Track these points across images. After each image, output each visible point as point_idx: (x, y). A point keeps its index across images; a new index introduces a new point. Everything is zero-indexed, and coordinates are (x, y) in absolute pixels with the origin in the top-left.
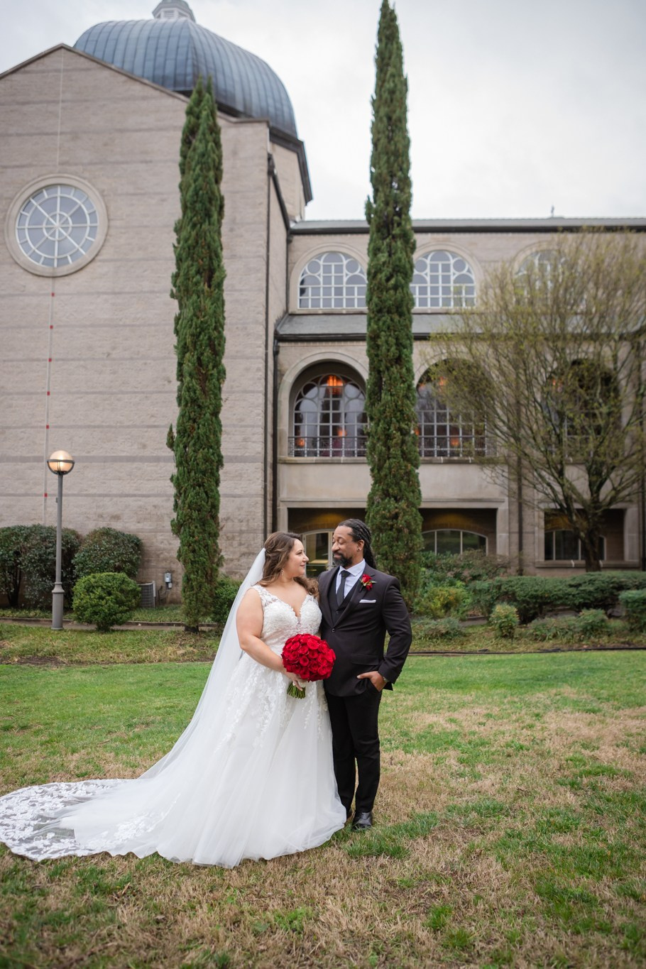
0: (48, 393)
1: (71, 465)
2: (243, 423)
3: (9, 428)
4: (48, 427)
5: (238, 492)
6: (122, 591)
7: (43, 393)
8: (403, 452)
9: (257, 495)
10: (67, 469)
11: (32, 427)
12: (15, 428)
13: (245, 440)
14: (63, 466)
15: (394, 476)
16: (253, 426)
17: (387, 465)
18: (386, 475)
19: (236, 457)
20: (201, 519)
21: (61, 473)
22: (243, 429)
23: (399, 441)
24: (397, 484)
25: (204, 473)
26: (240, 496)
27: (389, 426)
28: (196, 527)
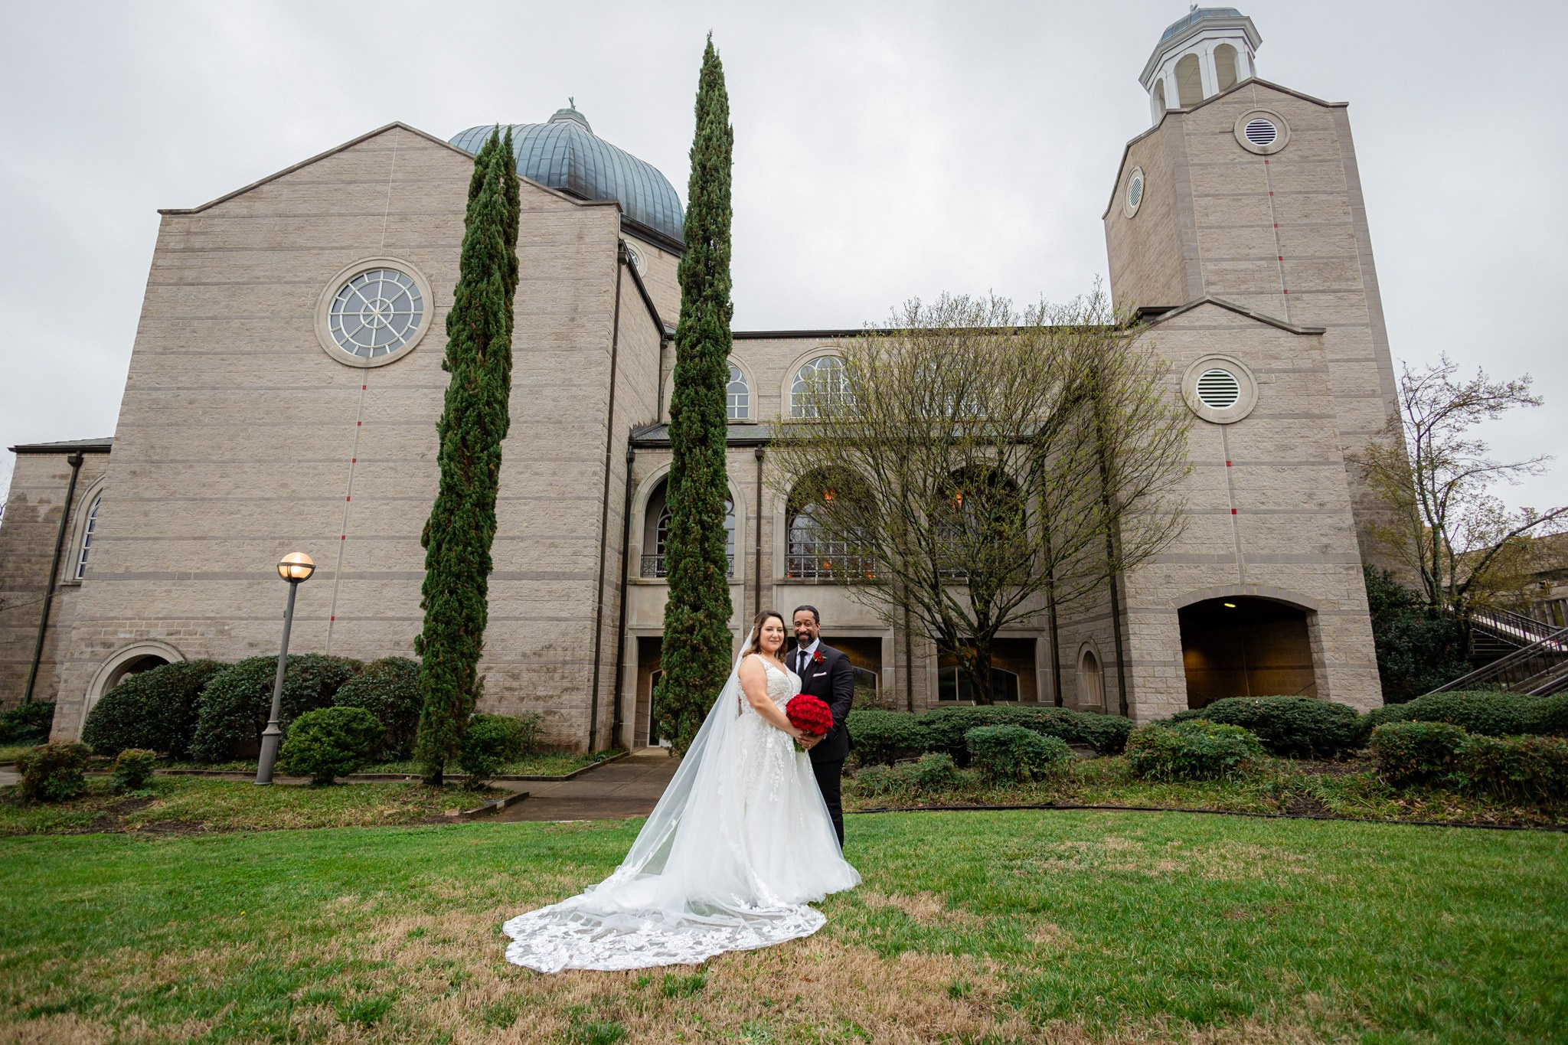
0: (348, 499)
1: (310, 570)
2: (574, 534)
3: (296, 539)
4: (343, 538)
5: (563, 614)
6: (349, 731)
7: (342, 499)
8: (703, 549)
9: (586, 618)
10: (304, 576)
11: (325, 538)
12: (303, 539)
13: (575, 554)
14: (296, 572)
15: (691, 579)
16: (585, 538)
17: (682, 565)
18: (681, 579)
19: (564, 573)
20: (449, 634)
21: (294, 581)
23: (698, 537)
24: (694, 589)
25: (458, 576)
27: (688, 518)
28: (442, 645)
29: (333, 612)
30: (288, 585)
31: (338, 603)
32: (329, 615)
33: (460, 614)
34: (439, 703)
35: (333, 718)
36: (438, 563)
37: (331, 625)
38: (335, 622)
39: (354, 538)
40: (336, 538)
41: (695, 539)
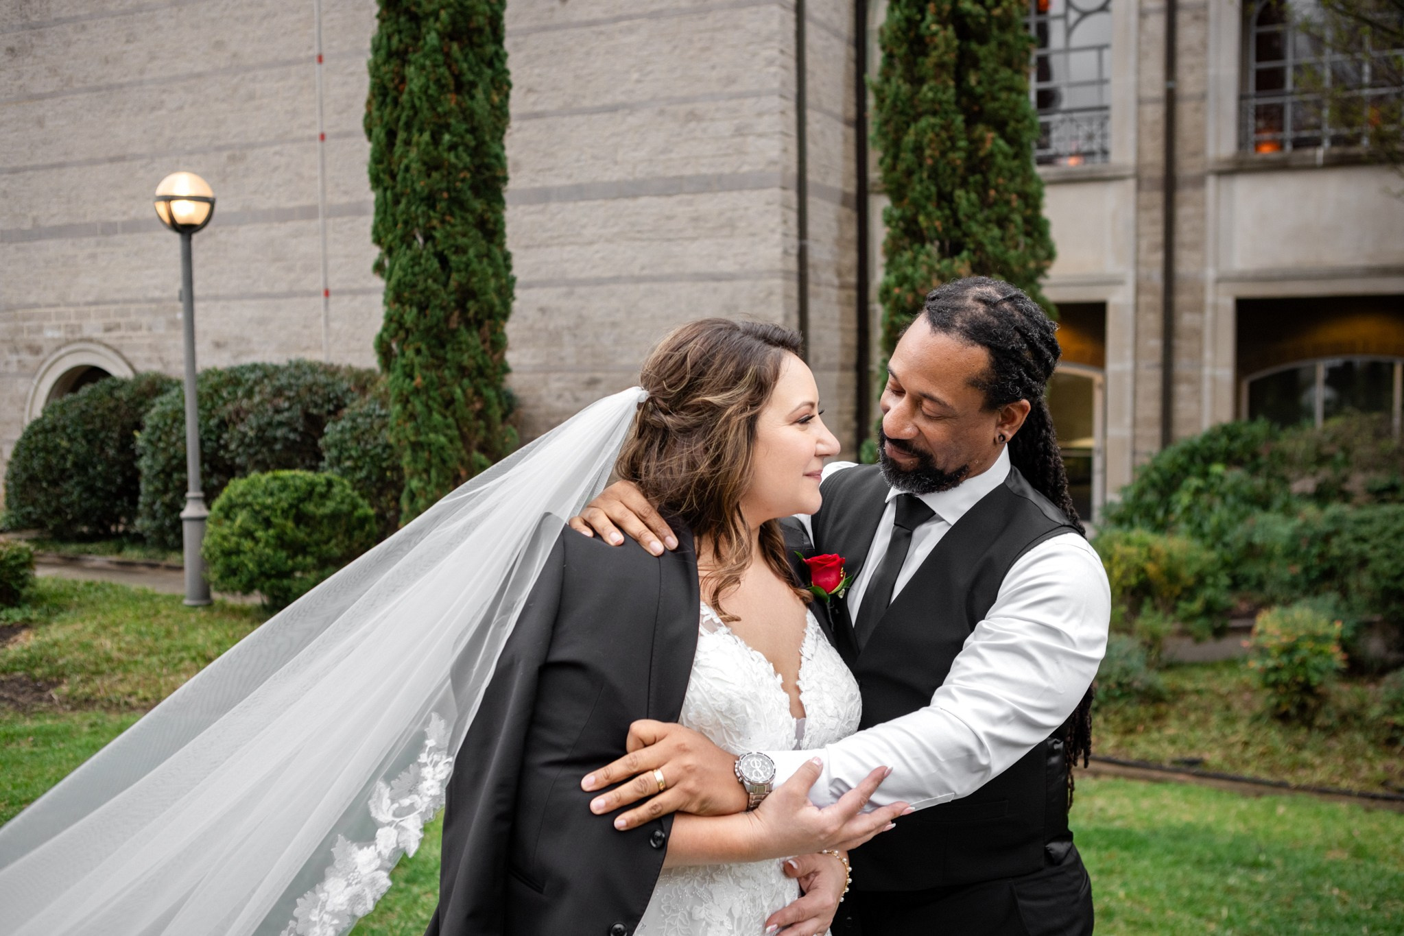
0: (320, 59)
1: (205, 207)
2: (735, 88)
3: (251, 146)
4: (323, 137)
5: (726, 266)
7: (309, 59)
9: (771, 273)
10: (199, 220)
11: (294, 141)
12: (264, 145)
13: (740, 132)
14: (187, 212)
16: (757, 94)
19: (720, 178)
20: (428, 330)
21: (186, 230)
22: (734, 103)
25: (430, 200)
26: (731, 277)
28: (418, 352)
29: (326, 281)
30: (176, 238)
31: (331, 263)
32: (320, 286)
33: (446, 285)
34: (427, 471)
35: (272, 494)
36: (393, 176)
37: (327, 304)
38: (332, 298)
39: (338, 136)
40: (311, 139)
41: (941, 66)
